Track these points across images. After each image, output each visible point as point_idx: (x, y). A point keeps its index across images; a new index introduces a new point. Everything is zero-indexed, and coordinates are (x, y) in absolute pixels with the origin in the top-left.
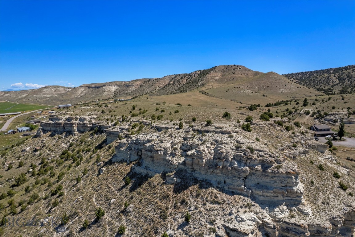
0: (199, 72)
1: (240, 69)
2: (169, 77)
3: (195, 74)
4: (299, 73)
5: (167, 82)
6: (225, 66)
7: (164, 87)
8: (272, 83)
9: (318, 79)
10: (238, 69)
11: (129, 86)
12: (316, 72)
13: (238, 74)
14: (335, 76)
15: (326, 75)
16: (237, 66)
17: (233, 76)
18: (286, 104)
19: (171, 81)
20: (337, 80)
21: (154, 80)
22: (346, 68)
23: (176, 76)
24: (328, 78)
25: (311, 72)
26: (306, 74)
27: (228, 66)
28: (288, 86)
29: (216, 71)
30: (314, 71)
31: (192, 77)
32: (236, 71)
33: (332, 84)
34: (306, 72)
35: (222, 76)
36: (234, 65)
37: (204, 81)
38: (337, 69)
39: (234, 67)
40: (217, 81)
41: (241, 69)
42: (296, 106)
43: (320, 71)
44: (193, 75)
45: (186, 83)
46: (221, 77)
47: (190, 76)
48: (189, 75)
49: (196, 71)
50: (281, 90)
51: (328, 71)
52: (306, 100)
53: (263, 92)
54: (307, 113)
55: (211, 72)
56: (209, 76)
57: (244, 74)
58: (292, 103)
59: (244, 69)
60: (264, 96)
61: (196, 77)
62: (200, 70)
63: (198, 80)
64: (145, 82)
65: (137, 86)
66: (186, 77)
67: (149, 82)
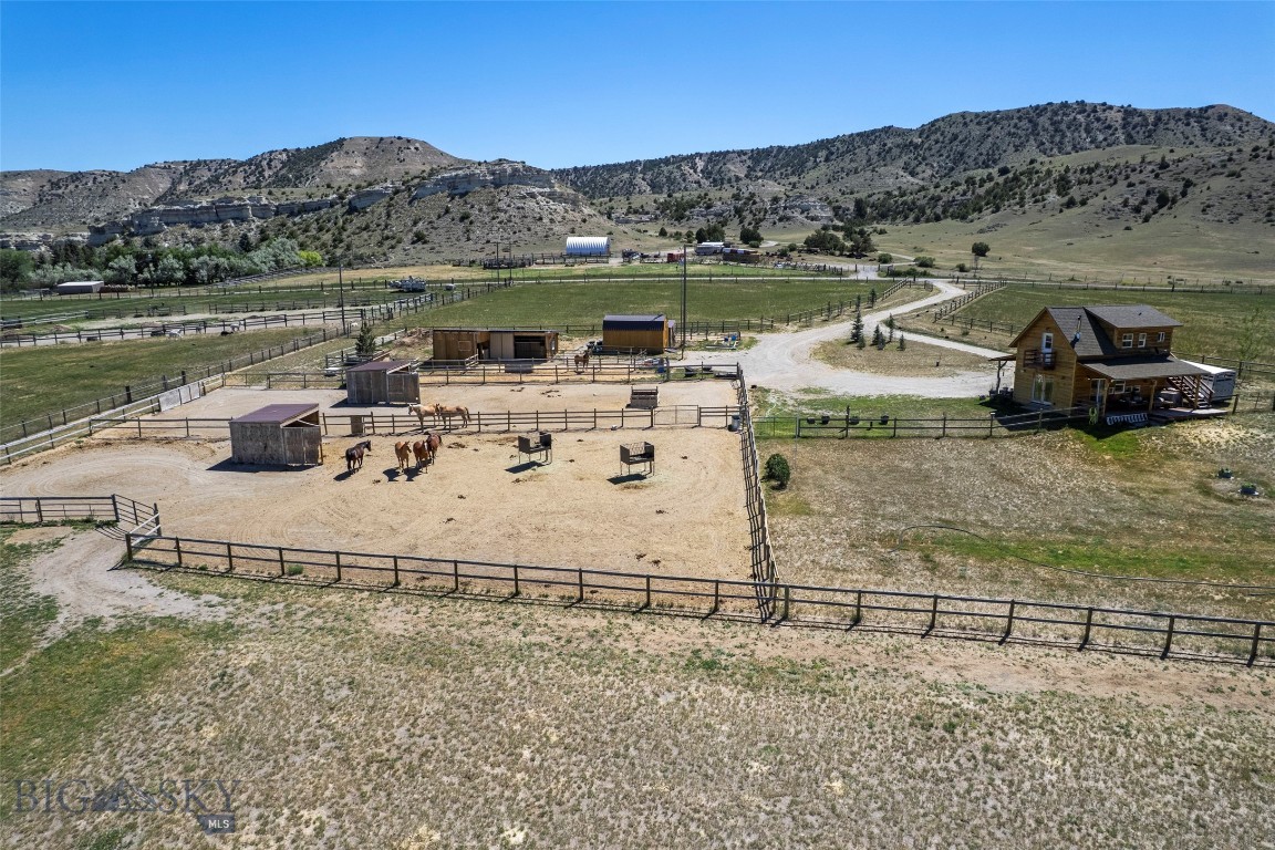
0: (284, 155)
1: (417, 149)
2: (165, 168)
3: (271, 160)
4: (568, 170)
5: (164, 185)
6: (371, 139)
9: (610, 185)
10: (412, 148)
12: (608, 168)
13: (414, 164)
14: (644, 179)
15: (626, 175)
16: (409, 141)
17: (401, 168)
19: (180, 182)
21: (95, 178)
22: (667, 161)
23: (196, 165)
24: (631, 182)
25: (597, 168)
26: (585, 174)
27: (382, 139)
29: (347, 153)
30: (603, 166)
31: (263, 170)
32: (407, 155)
34: (584, 168)
35: (370, 166)
36: (399, 138)
37: (317, 178)
39: (398, 144)
41: (420, 149)
43: (615, 165)
44: (264, 163)
46: (364, 169)
47: (253, 167)
48: (250, 162)
49: (271, 153)
51: (631, 167)
55: (335, 154)
56: (330, 165)
57: (430, 163)
59: (427, 150)
61: (275, 170)
62: (285, 150)
63: (297, 178)
64: (54, 185)
65: (23, 198)
66: (242, 169)
67: (77, 183)
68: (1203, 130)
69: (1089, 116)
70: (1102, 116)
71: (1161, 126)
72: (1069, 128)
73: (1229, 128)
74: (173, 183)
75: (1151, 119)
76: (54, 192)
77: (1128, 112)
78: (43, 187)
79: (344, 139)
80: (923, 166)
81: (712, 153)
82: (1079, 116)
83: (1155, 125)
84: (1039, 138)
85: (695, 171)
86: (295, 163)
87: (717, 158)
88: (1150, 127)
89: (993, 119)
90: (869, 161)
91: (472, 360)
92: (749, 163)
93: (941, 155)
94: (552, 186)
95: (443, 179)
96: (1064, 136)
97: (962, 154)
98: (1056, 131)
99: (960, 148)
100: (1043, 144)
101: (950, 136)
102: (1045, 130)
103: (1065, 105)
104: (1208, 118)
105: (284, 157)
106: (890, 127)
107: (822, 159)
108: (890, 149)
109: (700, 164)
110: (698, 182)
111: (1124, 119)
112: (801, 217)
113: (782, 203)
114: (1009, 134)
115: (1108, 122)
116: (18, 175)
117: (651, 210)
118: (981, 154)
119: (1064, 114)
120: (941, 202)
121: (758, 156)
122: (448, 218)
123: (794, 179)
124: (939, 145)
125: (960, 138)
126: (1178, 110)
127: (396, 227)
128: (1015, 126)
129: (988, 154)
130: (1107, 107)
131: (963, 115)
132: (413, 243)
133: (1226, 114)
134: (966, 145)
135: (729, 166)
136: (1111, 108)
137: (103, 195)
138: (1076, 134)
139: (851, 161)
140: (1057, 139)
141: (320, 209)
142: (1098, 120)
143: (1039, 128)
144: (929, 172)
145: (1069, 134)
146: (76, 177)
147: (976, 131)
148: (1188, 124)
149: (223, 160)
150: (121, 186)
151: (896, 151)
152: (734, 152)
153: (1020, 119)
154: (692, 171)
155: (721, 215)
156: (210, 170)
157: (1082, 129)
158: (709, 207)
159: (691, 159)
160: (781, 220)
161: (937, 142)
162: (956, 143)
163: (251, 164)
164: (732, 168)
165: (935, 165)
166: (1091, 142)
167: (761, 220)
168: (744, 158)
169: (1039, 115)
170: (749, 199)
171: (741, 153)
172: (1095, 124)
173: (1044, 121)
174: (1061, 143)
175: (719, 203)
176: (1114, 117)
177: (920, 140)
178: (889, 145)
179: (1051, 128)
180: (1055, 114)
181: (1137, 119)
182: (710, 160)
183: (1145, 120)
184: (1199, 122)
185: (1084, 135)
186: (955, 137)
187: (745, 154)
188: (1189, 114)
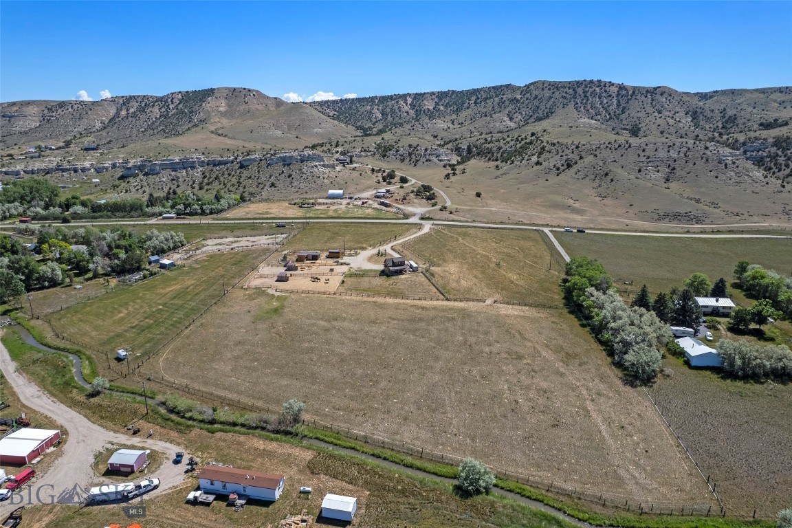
1: (254, 95)
2: (112, 101)
3: (173, 99)
5: (113, 112)
6: (229, 89)
7: (110, 121)
8: (303, 120)
9: (360, 113)
10: (252, 95)
11: (14, 116)
13: (254, 105)
14: (378, 109)
15: (369, 106)
16: (249, 90)
17: (246, 107)
18: (322, 146)
19: (121, 110)
20: (381, 115)
21: (72, 106)
22: (391, 98)
23: (129, 99)
24: (371, 112)
26: (347, 103)
27: (235, 89)
28: (322, 125)
29: (216, 97)
31: (169, 105)
32: (249, 99)
33: (374, 120)
35: (229, 106)
36: (244, 89)
37: (202, 114)
38: (383, 97)
39: (244, 92)
40: (223, 114)
41: (256, 95)
42: (330, 148)
43: (363, 99)
44: (169, 100)
45: (160, 116)
46: (227, 108)
47: (163, 103)
48: (160, 99)
49: (172, 94)
50: (315, 130)
51: (372, 100)
52: (338, 142)
53: (295, 133)
54: (337, 152)
55: (210, 98)
56: (208, 105)
57: (262, 104)
58: (327, 145)
59: (259, 95)
60: (297, 137)
61: (175, 104)
62: (180, 92)
63: (191, 113)
64: (50, 110)
65: (34, 118)
66: (157, 104)
67: (62, 109)
68: (653, 100)
69: (601, 89)
70: (608, 90)
71: (634, 97)
72: (591, 95)
73: (664, 100)
74: (117, 110)
75: (630, 92)
76: (50, 114)
77: (621, 87)
78: (43, 111)
79: (214, 89)
80: (517, 114)
81: (416, 94)
82: (597, 89)
83: (632, 96)
84: (576, 100)
85: (406, 105)
86: (187, 101)
87: (419, 97)
88: (629, 97)
89: (556, 86)
90: (493, 108)
91: (305, 260)
92: (436, 100)
93: (528, 107)
94: (324, 161)
95: (280, 157)
96: (588, 100)
97: (538, 107)
98: (585, 96)
99: (537, 104)
100: (577, 104)
101: (534, 96)
102: (580, 96)
103: (592, 82)
104: (656, 94)
105: (180, 96)
106: (509, 85)
107: (473, 102)
108: (505, 101)
109: (409, 100)
110: (407, 112)
111: (618, 92)
112: (435, 160)
113: (428, 152)
114: (562, 97)
115: (610, 93)
116: (28, 103)
117: (373, 150)
118: (547, 108)
119: (591, 87)
120: (501, 151)
121: (442, 95)
122: (283, 175)
123: (454, 117)
124: (528, 101)
125: (539, 97)
126: (644, 88)
127: (263, 179)
128: (566, 93)
129: (550, 109)
130: (611, 84)
131: (544, 82)
132: (271, 187)
133: (664, 92)
134: (541, 102)
135: (425, 102)
136: (613, 85)
137: (81, 118)
138: (594, 99)
139: (485, 107)
140: (584, 101)
141: (227, 163)
142: (605, 91)
143: (577, 95)
144: (520, 117)
145: (590, 99)
146: (62, 105)
147: (547, 93)
148: (646, 97)
149: (144, 96)
150: (89, 112)
151: (507, 103)
152: (428, 93)
153: (569, 88)
154: (404, 105)
155: (402, 156)
156: (137, 102)
157: (597, 96)
158: (397, 151)
159: (404, 97)
160: (427, 161)
161: (527, 99)
162: (536, 100)
163: (162, 101)
164: (427, 103)
165: (524, 113)
166: (600, 104)
167: (418, 161)
168: (434, 97)
169: (579, 87)
170: (415, 148)
171: (433, 93)
172: (604, 94)
173: (580, 91)
174: (586, 103)
176: (614, 90)
177: (520, 96)
178: (505, 99)
179: (583, 95)
180: (586, 86)
181: (624, 92)
182: (415, 98)
183: (628, 93)
184: (651, 96)
185: (598, 100)
186: (536, 96)
187: (434, 94)
188: (647, 91)
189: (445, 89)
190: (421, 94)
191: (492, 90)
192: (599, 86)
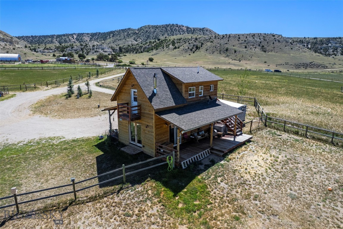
68: (204, 33)
69: (179, 28)
70: (182, 28)
75: (193, 30)
80: (139, 39)
81: (79, 33)
82: (177, 28)
84: (168, 33)
85: (74, 39)
89: (156, 27)
90: (124, 37)
92: (90, 37)
93: (144, 36)
96: (173, 33)
97: (149, 36)
98: (172, 31)
99: (148, 34)
101: (145, 31)
103: (173, 25)
104: (204, 31)
106: (130, 28)
107: (112, 36)
108: (130, 34)
109: (75, 37)
110: (74, 42)
111: (187, 29)
112: (101, 51)
113: (96, 47)
114: (160, 31)
115: (183, 30)
117: (53, 49)
118: (154, 36)
119: (173, 27)
120: (142, 48)
121: (93, 35)
123: (103, 41)
124: (143, 33)
125: (148, 32)
126: (198, 28)
128: (162, 29)
131: (149, 26)
133: (208, 30)
134: (150, 34)
135: (84, 37)
136: (184, 26)
138: (176, 32)
139: (119, 37)
140: (172, 33)
142: (181, 29)
143: (168, 30)
145: (175, 32)
147: (152, 30)
148: (200, 32)
151: (131, 35)
152: (85, 33)
153: (163, 27)
154: (72, 39)
155: (76, 50)
157: (178, 31)
158: (72, 48)
159: (72, 35)
160: (95, 52)
161: (142, 32)
162: (147, 33)
165: (142, 39)
167: (89, 52)
169: (167, 27)
170: (85, 46)
172: (180, 30)
175: (76, 47)
176: (185, 29)
177: (138, 32)
178: (130, 33)
179: (170, 30)
180: (171, 27)
181: (190, 30)
182: (78, 35)
183: (191, 30)
184: (202, 31)
185: (178, 33)
186: (147, 31)
187: (89, 34)
188: (200, 29)
189: (94, 32)
190: (81, 34)
191: (121, 31)
192: (177, 27)
